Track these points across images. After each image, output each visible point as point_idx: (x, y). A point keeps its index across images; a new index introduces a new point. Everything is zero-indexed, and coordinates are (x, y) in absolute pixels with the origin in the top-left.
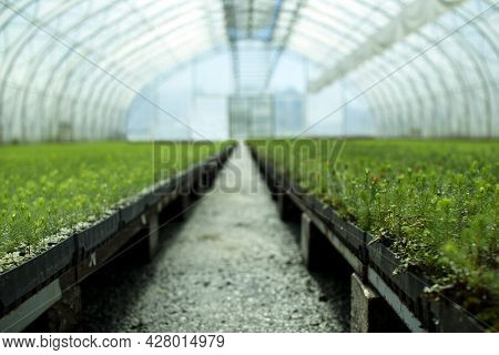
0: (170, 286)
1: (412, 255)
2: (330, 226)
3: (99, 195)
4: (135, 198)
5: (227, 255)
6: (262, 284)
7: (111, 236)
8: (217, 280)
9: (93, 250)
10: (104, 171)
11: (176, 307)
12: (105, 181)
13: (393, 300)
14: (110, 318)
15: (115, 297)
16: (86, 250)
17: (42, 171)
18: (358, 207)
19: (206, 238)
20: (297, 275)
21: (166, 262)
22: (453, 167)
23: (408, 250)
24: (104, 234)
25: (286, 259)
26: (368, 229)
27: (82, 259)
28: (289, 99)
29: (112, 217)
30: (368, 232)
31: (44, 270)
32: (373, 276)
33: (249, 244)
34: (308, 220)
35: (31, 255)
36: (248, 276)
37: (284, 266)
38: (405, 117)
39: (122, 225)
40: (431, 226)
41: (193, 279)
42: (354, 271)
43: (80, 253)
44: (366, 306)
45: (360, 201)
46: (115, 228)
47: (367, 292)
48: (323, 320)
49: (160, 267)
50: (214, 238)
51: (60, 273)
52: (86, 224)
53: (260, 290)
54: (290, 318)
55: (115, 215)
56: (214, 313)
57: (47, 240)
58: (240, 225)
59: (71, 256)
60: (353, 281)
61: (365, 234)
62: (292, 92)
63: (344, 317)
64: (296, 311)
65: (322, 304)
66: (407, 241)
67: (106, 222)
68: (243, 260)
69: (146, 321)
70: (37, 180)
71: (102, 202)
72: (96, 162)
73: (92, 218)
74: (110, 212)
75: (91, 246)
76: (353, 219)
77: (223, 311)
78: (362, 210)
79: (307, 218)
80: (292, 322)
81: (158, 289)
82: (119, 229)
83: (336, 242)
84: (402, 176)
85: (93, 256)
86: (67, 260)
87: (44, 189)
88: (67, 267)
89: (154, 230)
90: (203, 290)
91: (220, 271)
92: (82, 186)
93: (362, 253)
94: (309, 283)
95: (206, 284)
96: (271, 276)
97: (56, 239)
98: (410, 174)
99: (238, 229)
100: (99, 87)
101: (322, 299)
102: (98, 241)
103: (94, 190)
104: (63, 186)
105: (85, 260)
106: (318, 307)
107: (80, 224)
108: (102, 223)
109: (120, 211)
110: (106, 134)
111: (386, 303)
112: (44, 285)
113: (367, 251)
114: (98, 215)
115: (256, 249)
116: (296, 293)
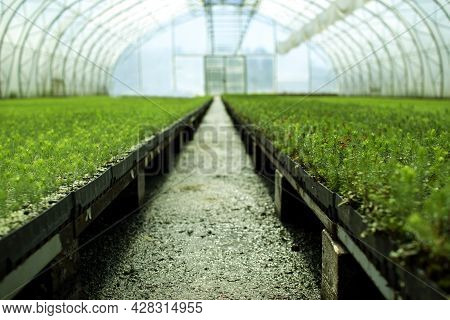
0: (157, 235)
1: (379, 220)
2: (301, 183)
3: (92, 155)
4: (125, 156)
5: (207, 206)
6: (240, 234)
7: (104, 192)
8: (199, 230)
9: (89, 205)
10: (96, 129)
11: (164, 254)
12: (97, 141)
13: (360, 257)
14: (105, 264)
15: (109, 245)
16: (83, 206)
17: (39, 128)
18: (327, 170)
19: (188, 189)
20: (272, 226)
21: (153, 212)
22: (412, 129)
23: (375, 215)
24: (98, 191)
25: (262, 210)
26: (336, 190)
27: (80, 214)
28: (260, 59)
29: (105, 174)
30: (337, 194)
31: (46, 227)
32: (342, 234)
33: (227, 195)
34: (281, 176)
35: (34, 214)
36: (228, 225)
37: (260, 217)
38: (366, 77)
39: (114, 181)
40: (396, 194)
41: (178, 227)
42: (325, 228)
43: (77, 209)
44: (336, 261)
46: (108, 184)
47: (336, 248)
48: (296, 269)
49: (148, 216)
50: (195, 189)
51: (60, 228)
52: (81, 182)
53: (238, 239)
54: (267, 266)
55: (107, 172)
56: (198, 261)
57: (48, 199)
58: (218, 177)
59: (69, 212)
60: (323, 237)
61: (334, 195)
62: (263, 52)
63: (315, 267)
64: (271, 260)
65: (295, 253)
66: (373, 207)
67: (100, 179)
68: (221, 210)
69: (137, 267)
70: (35, 137)
71: (95, 161)
72: (89, 118)
73: (87, 176)
74: (103, 170)
75: (87, 202)
76: (323, 180)
77: (205, 259)
78: (331, 172)
79: (279, 174)
80: (269, 270)
81: (146, 237)
82: (111, 185)
83: (307, 199)
85: (89, 211)
86: (65, 216)
87: (43, 148)
88: (66, 223)
89: (141, 184)
90: (188, 239)
91: (203, 220)
92: (76, 144)
93: (331, 211)
94: (282, 232)
95: (190, 233)
96: (248, 226)
97: (55, 197)
98: (374, 138)
99: (217, 181)
100: (87, 47)
101: (293, 249)
102: (93, 197)
103: (88, 149)
104: (60, 145)
105: (82, 216)
106: (292, 256)
107: (76, 183)
109: (112, 168)
110: (95, 90)
111: (354, 259)
112: (46, 240)
113: (336, 210)
114: (92, 173)
115: (233, 200)
116: (271, 243)
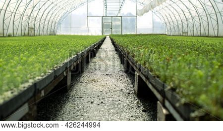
1: (186, 97)
2: (147, 78)
3: (46, 64)
4: (62, 65)
5: (101, 89)
6: (117, 103)
7: (51, 82)
8: (97, 101)
9: (43, 89)
10: (48, 52)
12: (48, 57)
15: (52, 108)
16: (40, 89)
18: (160, 72)
20: (133, 99)
21: (74, 92)
22: (203, 52)
23: (184, 95)
24: (47, 82)
26: (165, 82)
28: (129, 18)
29: (52, 74)
30: (165, 84)
31: (21, 99)
32: (167, 104)
35: (16, 93)
36: (111, 99)
37: (127, 95)
39: (56, 77)
41: (86, 100)
42: (158, 100)
43: (37, 91)
44: (164, 117)
45: (161, 70)
46: (53, 78)
47: (164, 111)
51: (28, 100)
52: (40, 78)
55: (52, 73)
56: (96, 117)
57: (23, 86)
59: (33, 92)
60: (158, 105)
62: (130, 15)
64: (132, 116)
65: (144, 113)
67: (49, 76)
68: (108, 91)
70: (19, 56)
71: (47, 67)
72: (45, 46)
73: (42, 74)
74: (51, 71)
75: (42, 87)
76: (158, 77)
77: (99, 116)
78: (162, 73)
79: (137, 74)
81: (71, 104)
82: (54, 79)
83: (150, 86)
84: (180, 58)
85: (43, 92)
86: (31, 94)
87: (22, 61)
88: (31, 97)
89: (69, 78)
90: (91, 105)
92: (39, 59)
93: (162, 93)
94: (138, 103)
95: (92, 103)
97: (27, 85)
98: (184, 56)
101: (143, 111)
102: (45, 85)
103: (44, 61)
104: (30, 59)
105: (39, 94)
106: (142, 115)
107: (37, 78)
108: (47, 77)
109: (55, 71)
110: (49, 33)
112: (21, 106)
113: (165, 92)
114: (45, 73)
